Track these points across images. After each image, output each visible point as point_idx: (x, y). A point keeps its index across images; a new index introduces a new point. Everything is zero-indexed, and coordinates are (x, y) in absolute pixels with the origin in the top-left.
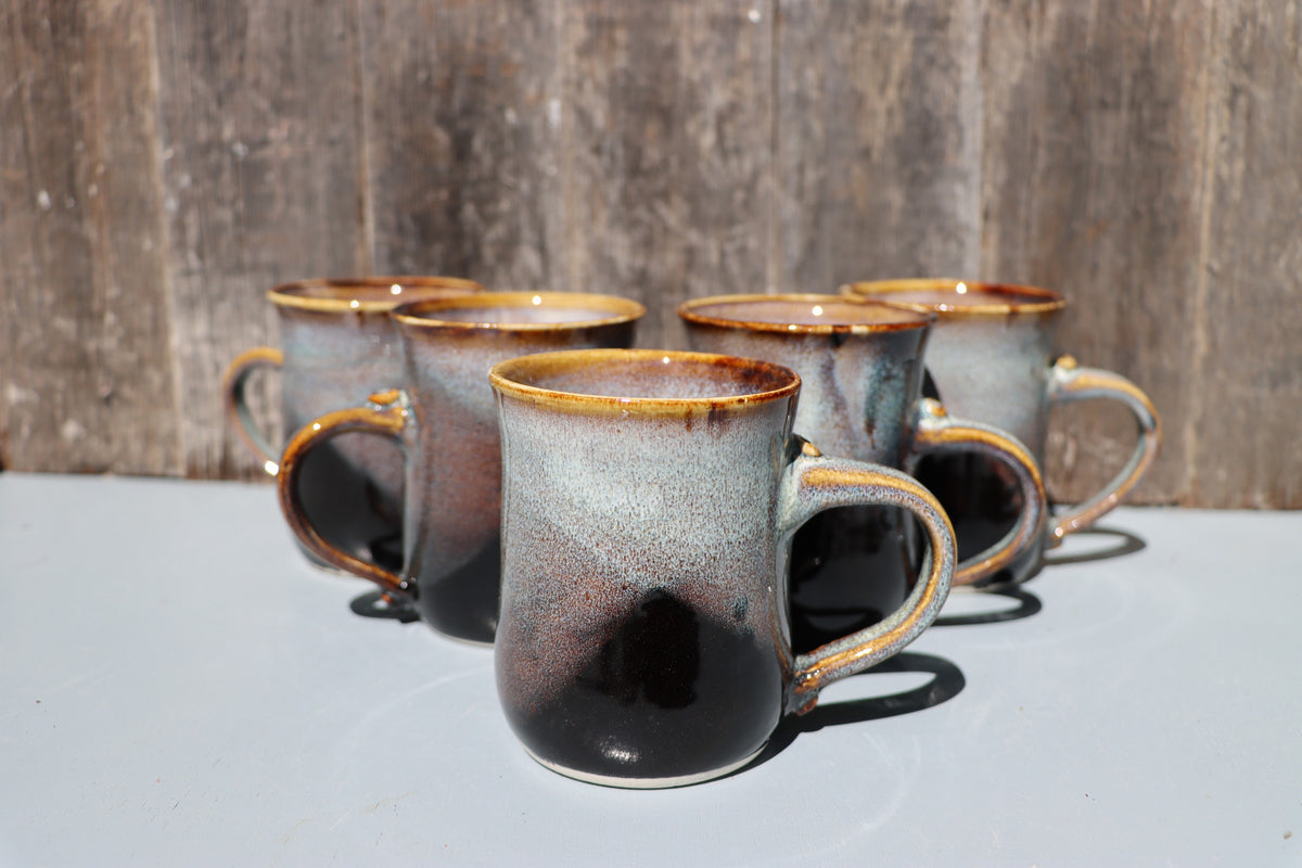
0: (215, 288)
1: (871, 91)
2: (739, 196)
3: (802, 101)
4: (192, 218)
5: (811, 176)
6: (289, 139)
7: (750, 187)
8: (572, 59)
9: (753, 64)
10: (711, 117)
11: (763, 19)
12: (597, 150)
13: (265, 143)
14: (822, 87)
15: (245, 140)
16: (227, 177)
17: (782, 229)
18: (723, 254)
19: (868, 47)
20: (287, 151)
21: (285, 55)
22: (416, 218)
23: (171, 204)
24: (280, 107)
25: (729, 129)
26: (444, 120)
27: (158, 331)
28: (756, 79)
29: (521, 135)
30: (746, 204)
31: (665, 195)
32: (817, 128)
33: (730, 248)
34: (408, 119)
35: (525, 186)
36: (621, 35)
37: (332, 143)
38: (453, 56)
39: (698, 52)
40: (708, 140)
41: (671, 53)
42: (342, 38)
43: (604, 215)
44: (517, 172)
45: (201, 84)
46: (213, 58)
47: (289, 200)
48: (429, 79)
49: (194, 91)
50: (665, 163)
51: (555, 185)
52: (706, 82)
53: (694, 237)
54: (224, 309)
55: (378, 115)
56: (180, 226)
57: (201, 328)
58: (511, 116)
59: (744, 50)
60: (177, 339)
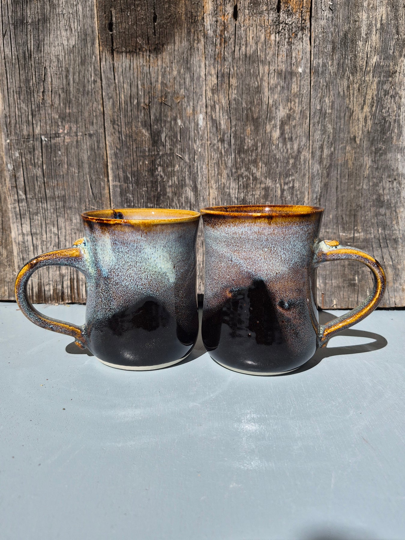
0: (33, 208)
1: (357, 109)
2: (291, 161)
3: (323, 114)
4: (20, 174)
5: (326, 152)
6: (68, 134)
7: (296, 158)
8: (210, 94)
9: (299, 95)
10: (278, 123)
11: (304, 72)
12: (222, 141)
13: (57, 135)
14: (332, 107)
15: (46, 135)
16: (38, 153)
17: (312, 178)
18: (283, 191)
19: (356, 86)
20: (68, 140)
21: (67, 92)
22: (133, 174)
23: (10, 167)
24: (63, 117)
25: (287, 127)
26: (147, 125)
27: (5, 229)
28: (301, 102)
29: (184, 131)
30: (294, 165)
31: (255, 162)
32: (330, 128)
33: (286, 187)
34: (129, 124)
35: (186, 158)
36: (233, 81)
37: (90, 135)
38: (150, 92)
39: (272, 89)
40: (276, 134)
41: (259, 90)
42: (95, 82)
43: (225, 173)
44: (182, 151)
45: (23, 106)
46: (30, 93)
47: (69, 165)
48: (138, 103)
49: (20, 109)
50: (255, 145)
51: (201, 157)
52: (276, 105)
53: (269, 183)
54: (38, 218)
55: (113, 122)
56: (15, 177)
57: (26, 228)
58: (179, 122)
59: (295, 88)
60: (14, 234)
